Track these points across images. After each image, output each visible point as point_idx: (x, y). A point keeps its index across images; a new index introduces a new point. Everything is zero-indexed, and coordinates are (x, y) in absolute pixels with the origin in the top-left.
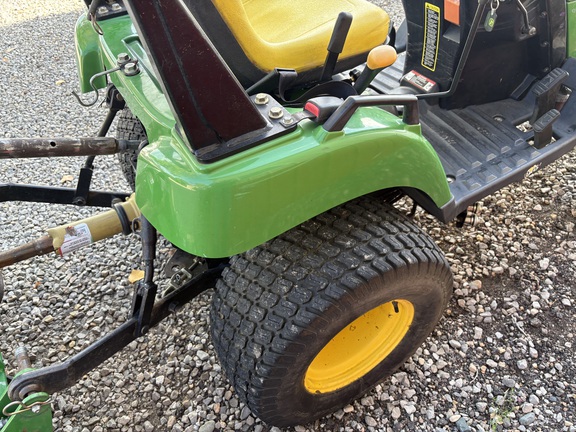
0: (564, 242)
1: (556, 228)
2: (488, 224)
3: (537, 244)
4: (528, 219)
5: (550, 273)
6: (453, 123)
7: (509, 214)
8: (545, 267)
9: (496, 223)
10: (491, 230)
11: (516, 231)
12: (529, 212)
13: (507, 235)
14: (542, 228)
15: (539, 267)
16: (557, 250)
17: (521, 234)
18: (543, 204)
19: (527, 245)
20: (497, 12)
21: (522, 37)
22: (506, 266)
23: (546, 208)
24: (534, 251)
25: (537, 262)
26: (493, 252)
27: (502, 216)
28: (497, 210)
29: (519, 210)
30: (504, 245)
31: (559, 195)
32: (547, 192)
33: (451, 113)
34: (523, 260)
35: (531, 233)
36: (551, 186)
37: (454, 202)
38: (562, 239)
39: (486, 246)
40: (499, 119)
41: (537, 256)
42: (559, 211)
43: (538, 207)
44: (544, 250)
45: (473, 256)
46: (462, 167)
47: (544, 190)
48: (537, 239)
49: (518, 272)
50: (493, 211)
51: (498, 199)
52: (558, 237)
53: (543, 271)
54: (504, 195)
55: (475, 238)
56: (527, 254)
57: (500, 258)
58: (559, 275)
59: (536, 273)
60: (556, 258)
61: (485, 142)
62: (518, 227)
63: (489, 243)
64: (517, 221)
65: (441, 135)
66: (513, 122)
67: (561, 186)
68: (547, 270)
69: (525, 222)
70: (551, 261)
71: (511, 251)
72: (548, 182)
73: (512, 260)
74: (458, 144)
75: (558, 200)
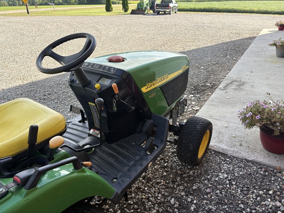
0: (178, 188)
1: (174, 182)
2: (146, 189)
3: (168, 192)
4: (162, 181)
5: (176, 206)
6: (114, 150)
7: (154, 181)
8: (173, 203)
9: (149, 187)
10: (148, 191)
11: (158, 188)
12: (162, 177)
13: (155, 192)
14: (168, 183)
15: (171, 204)
16: (176, 193)
17: (161, 190)
18: (166, 171)
19: (164, 194)
20: (116, 104)
21: (131, 111)
22: (157, 208)
23: (168, 173)
24: (167, 196)
25: (170, 202)
26: (150, 203)
27: (151, 183)
28: (149, 180)
29: (157, 177)
30: (155, 197)
31: (171, 165)
32: (167, 165)
33: (113, 145)
34: (164, 203)
35: (164, 187)
36: (167, 162)
37: (117, 192)
38: (177, 187)
39: (147, 201)
40: (133, 143)
41: (169, 198)
42: (173, 173)
43: (165, 174)
44: (171, 194)
45: (143, 208)
46: (120, 172)
47: (166, 164)
48: (167, 190)
49: (163, 210)
50: (147, 181)
51: (148, 174)
52: (175, 186)
53: (173, 205)
54: (150, 172)
55: (142, 198)
56: (165, 199)
57: (154, 205)
58: (179, 205)
59: (171, 208)
60: (177, 197)
61: (129, 156)
62: (159, 186)
63: (148, 198)
64: (158, 183)
65: (109, 157)
66: (139, 143)
67: (171, 161)
68: (174, 205)
69: (161, 182)
70: (175, 199)
71: (158, 199)
72: (166, 160)
73: (159, 204)
74: (117, 160)
75: (172, 168)
